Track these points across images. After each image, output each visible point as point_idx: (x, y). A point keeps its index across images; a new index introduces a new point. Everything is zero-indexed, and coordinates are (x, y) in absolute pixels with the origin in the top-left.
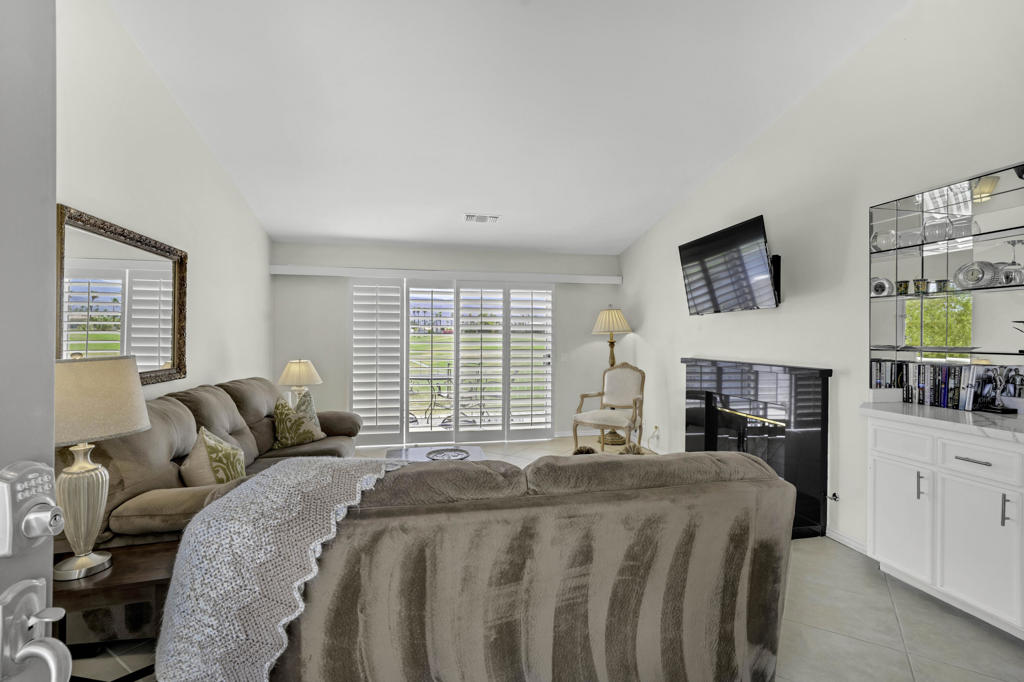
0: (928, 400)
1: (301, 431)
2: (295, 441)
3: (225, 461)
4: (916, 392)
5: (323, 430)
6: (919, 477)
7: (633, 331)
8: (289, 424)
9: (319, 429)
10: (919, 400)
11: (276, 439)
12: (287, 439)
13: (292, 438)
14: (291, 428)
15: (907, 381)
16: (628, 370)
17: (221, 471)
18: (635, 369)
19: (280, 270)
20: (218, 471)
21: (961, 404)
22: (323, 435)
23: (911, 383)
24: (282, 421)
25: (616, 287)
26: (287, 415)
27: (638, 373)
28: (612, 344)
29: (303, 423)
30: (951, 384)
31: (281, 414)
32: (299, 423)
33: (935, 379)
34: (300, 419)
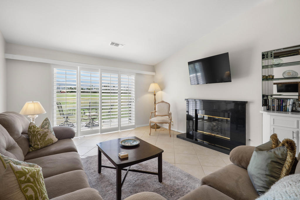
0: (275, 109)
1: (47, 139)
2: (43, 145)
3: (32, 180)
4: (271, 107)
5: (56, 138)
6: (293, 133)
7: (162, 90)
8: (39, 137)
9: (55, 137)
10: (273, 109)
11: (30, 146)
12: (38, 145)
13: (41, 144)
14: (40, 139)
15: (268, 104)
16: (164, 103)
17: (30, 189)
18: (167, 103)
19: (10, 56)
20: (27, 190)
21: (287, 110)
22: (56, 140)
23: (270, 104)
24: (34, 135)
25: (153, 76)
26: (37, 132)
27: (167, 104)
28: (155, 95)
29: (47, 135)
30: (284, 105)
31: (34, 131)
32: (45, 135)
33: (278, 103)
34: (45, 133)
